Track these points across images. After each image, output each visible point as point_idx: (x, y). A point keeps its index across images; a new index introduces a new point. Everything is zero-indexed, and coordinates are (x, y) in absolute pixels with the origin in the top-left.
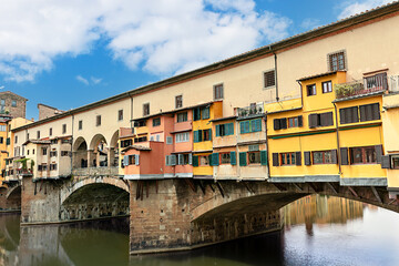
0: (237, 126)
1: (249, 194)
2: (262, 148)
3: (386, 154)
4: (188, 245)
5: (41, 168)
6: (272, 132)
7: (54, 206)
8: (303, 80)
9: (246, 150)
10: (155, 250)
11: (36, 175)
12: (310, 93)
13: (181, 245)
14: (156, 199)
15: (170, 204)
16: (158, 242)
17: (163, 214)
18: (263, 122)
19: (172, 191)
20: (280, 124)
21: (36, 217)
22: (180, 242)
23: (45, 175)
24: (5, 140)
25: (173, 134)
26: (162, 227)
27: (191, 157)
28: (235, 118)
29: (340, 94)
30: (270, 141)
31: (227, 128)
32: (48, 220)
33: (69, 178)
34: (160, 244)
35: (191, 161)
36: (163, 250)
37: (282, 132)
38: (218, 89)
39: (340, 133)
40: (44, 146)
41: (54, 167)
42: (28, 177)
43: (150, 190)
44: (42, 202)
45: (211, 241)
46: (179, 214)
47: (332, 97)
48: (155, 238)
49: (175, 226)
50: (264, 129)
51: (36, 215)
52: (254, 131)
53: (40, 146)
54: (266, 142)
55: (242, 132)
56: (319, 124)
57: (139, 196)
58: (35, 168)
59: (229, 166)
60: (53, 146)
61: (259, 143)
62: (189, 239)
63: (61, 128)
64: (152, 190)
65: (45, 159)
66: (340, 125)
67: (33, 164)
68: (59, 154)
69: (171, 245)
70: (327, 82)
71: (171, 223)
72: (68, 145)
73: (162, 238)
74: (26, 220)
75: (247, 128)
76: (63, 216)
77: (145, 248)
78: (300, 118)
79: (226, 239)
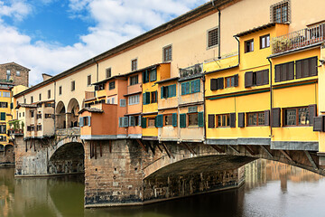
0: (179, 87)
1: (192, 156)
2: (200, 110)
3: (320, 114)
4: (140, 200)
5: (29, 128)
6: (209, 93)
7: (43, 161)
8: (241, 35)
9: (186, 111)
10: (109, 205)
11: (26, 134)
12: (248, 49)
13: (134, 200)
14: (109, 158)
15: (123, 163)
16: (111, 197)
17: (117, 172)
18: (202, 83)
19: (125, 151)
20: (217, 85)
21: (28, 170)
22: (132, 198)
23: (33, 134)
24: (9, 105)
25: (127, 96)
26: (116, 184)
27: (140, 119)
28: (177, 79)
29: (276, 49)
30: (208, 102)
31: (170, 90)
32: (38, 173)
33: (53, 137)
34: (113, 199)
35: (140, 122)
36: (116, 204)
37: (219, 92)
38: (167, 51)
39: (275, 92)
40: (31, 109)
41: (39, 127)
42: (20, 136)
43: (104, 150)
44: (32, 158)
45: (164, 197)
46: (131, 172)
47: (269, 52)
48: (109, 193)
49: (128, 183)
50: (202, 90)
51: (28, 169)
52: (193, 93)
53: (28, 110)
54: (204, 103)
55: (183, 94)
56: (255, 83)
57: (93, 155)
58: (25, 128)
59: (171, 127)
60: (39, 109)
61: (197, 104)
62: (141, 195)
63: (47, 93)
64: (106, 149)
65: (33, 121)
66: (274, 84)
67: (23, 125)
68: (43, 116)
69: (124, 200)
70: (265, 36)
71: (124, 180)
72: (51, 108)
73: (115, 194)
74: (20, 173)
75: (188, 89)
76: (51, 170)
77: (99, 202)
78: (236, 77)
79: (180, 196)
